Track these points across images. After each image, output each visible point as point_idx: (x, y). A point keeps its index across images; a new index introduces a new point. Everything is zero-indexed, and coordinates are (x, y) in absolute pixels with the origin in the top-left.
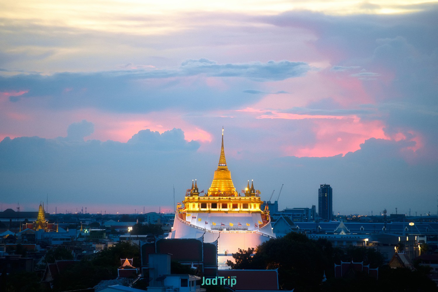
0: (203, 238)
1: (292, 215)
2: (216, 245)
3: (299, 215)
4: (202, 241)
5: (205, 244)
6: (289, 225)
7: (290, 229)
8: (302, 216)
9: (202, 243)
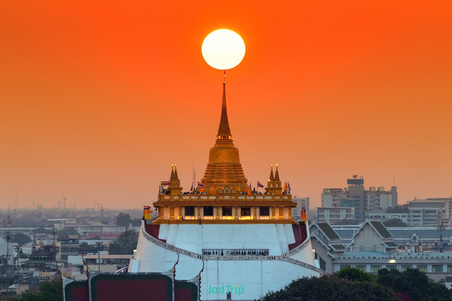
0: (175, 272)
1: (423, 211)
2: (197, 284)
3: (435, 211)
4: (172, 277)
5: (176, 282)
6: (381, 236)
7: (382, 244)
8: (439, 213)
9: (173, 280)
